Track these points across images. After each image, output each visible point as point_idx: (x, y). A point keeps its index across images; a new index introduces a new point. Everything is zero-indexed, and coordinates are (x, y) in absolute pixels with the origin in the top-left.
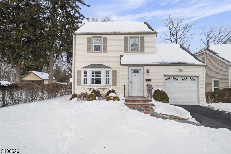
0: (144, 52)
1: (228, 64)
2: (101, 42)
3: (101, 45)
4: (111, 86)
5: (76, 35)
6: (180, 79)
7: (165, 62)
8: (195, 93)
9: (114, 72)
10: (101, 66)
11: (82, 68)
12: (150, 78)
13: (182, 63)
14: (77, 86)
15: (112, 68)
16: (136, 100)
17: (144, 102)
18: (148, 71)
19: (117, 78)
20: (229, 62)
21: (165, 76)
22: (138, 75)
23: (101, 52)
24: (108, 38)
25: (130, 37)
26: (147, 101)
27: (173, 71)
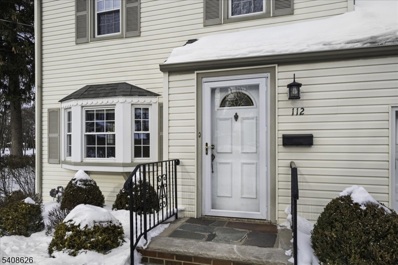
3: (120, 8)
10: (116, 89)
11: (61, 101)
14: (49, 163)
15: (156, 95)
22: (246, 116)
23: (121, 37)
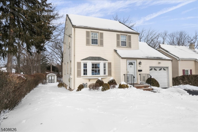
0: (131, 48)
1: (178, 59)
2: (98, 36)
3: (98, 39)
4: (107, 76)
5: (75, 28)
6: (158, 69)
7: (150, 56)
8: (166, 79)
9: (110, 64)
10: (99, 59)
11: (82, 60)
12: (141, 68)
13: (159, 58)
14: (77, 77)
15: (108, 60)
16: (140, 87)
17: (145, 88)
18: (140, 63)
19: (112, 69)
20: (179, 58)
21: (150, 67)
23: (99, 46)
24: (104, 33)
25: (121, 35)
26: (147, 86)
27: (155, 63)
